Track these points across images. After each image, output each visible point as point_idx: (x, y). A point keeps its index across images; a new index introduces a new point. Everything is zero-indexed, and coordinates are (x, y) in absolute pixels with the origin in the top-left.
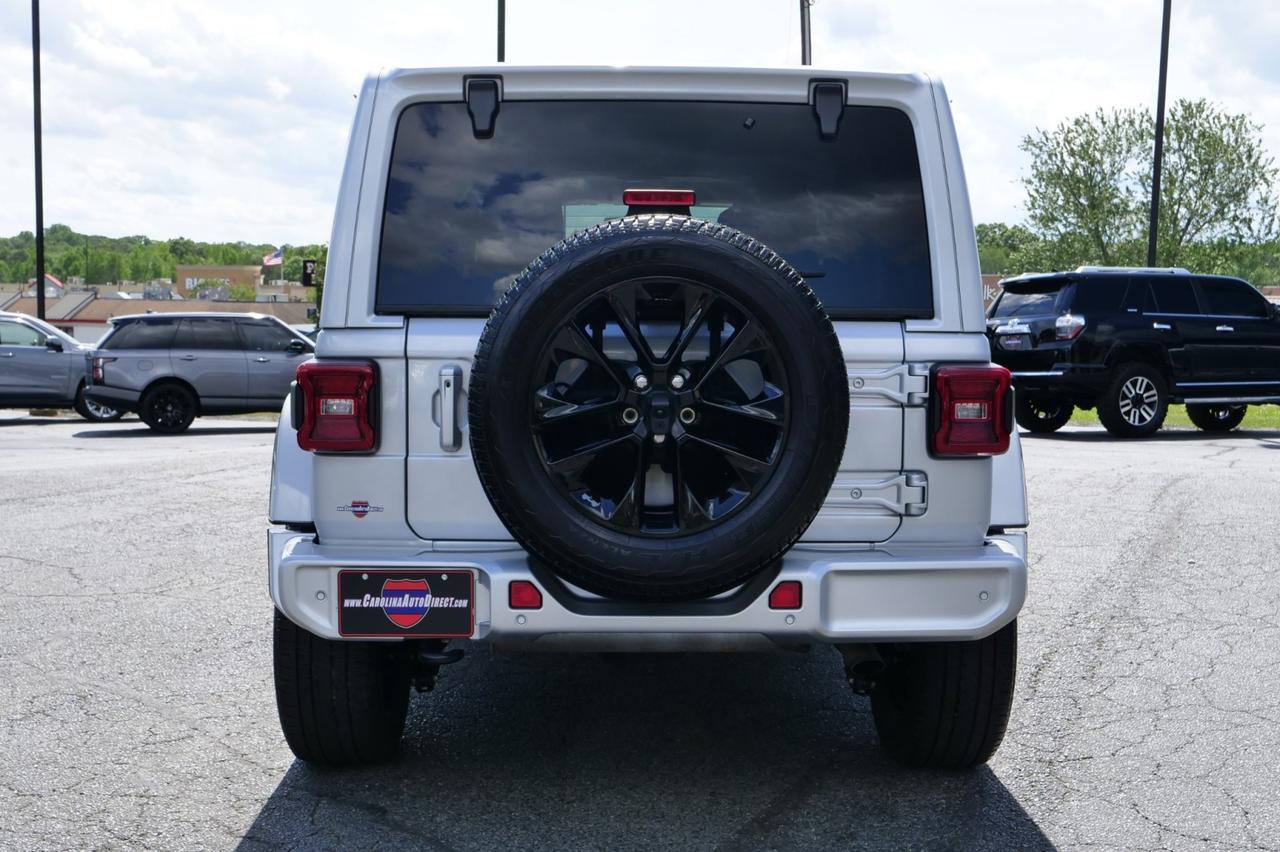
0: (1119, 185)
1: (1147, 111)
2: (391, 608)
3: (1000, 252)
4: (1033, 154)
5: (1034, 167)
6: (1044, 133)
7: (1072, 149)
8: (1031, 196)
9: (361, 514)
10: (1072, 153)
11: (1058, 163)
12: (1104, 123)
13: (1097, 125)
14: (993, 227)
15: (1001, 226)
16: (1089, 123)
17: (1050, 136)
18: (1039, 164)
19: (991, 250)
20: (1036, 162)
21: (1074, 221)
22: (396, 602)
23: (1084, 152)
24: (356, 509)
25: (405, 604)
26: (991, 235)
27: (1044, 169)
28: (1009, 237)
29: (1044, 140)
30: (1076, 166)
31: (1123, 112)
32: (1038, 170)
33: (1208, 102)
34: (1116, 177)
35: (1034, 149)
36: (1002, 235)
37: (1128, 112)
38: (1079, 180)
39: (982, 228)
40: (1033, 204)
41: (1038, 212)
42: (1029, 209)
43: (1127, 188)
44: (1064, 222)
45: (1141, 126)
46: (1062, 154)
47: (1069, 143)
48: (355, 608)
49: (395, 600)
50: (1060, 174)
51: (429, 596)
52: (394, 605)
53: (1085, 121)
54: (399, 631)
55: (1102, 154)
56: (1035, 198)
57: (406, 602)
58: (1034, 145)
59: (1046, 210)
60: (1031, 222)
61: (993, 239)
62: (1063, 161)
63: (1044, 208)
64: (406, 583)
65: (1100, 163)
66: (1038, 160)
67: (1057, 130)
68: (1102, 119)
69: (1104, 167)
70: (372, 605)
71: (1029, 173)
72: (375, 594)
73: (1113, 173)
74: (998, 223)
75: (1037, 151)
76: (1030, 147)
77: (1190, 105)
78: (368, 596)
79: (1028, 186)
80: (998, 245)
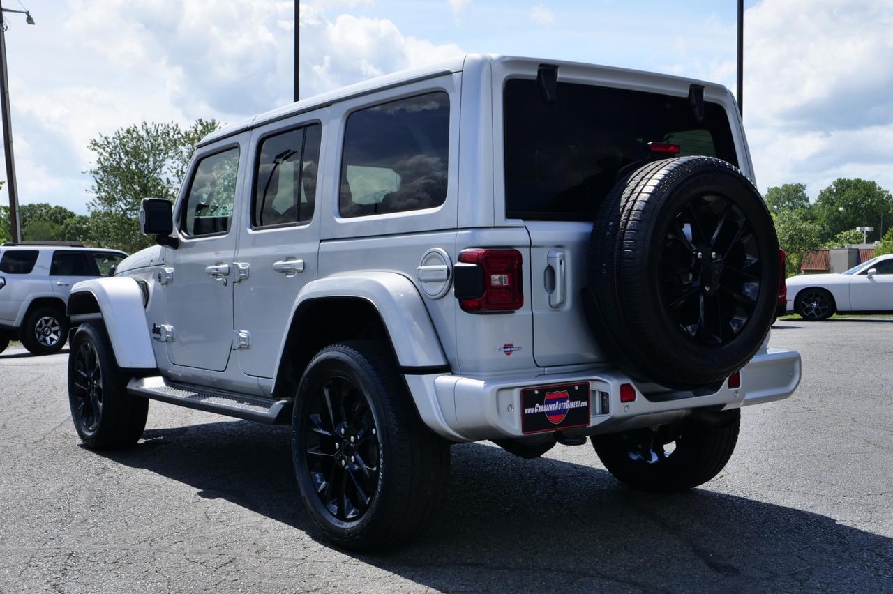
0: (161, 177)
1: (177, 127)
2: (550, 411)
3: (47, 225)
4: (98, 152)
5: (99, 162)
6: (105, 138)
7: (126, 150)
8: (98, 183)
9: (508, 353)
10: (127, 153)
11: (117, 159)
12: (148, 133)
13: (143, 133)
14: (40, 206)
15: (46, 206)
16: (137, 132)
17: (110, 140)
18: (102, 160)
19: (40, 223)
20: (100, 159)
21: (130, 200)
22: (552, 407)
23: (136, 152)
24: (507, 349)
25: (557, 408)
26: (39, 212)
27: (106, 164)
28: (53, 214)
29: (106, 143)
30: (129, 163)
31: (160, 126)
32: (102, 164)
33: (217, 122)
34: (158, 170)
35: (99, 149)
36: (47, 212)
37: (164, 126)
38: (133, 173)
39: (32, 207)
40: (99, 189)
41: (103, 194)
42: (97, 193)
43: (168, 179)
44: (125, 201)
45: (173, 137)
46: (119, 153)
47: (124, 145)
48: (531, 414)
49: (551, 406)
50: (118, 167)
51: (568, 401)
52: (551, 409)
53: (134, 131)
54: (553, 426)
55: (149, 155)
56: (100, 185)
57: (556, 406)
58: (99, 146)
59: (109, 193)
60: (98, 201)
61: (41, 216)
62: (120, 158)
63: (107, 192)
64: (557, 394)
65: (147, 161)
66: (102, 157)
67: (115, 136)
68: (147, 130)
69: (149, 164)
70: (539, 411)
71: (96, 166)
72: (541, 404)
73: (156, 169)
74: (44, 203)
75: (102, 151)
76: (96, 148)
77: (207, 125)
78: (537, 405)
79: (96, 176)
80: (45, 220)
